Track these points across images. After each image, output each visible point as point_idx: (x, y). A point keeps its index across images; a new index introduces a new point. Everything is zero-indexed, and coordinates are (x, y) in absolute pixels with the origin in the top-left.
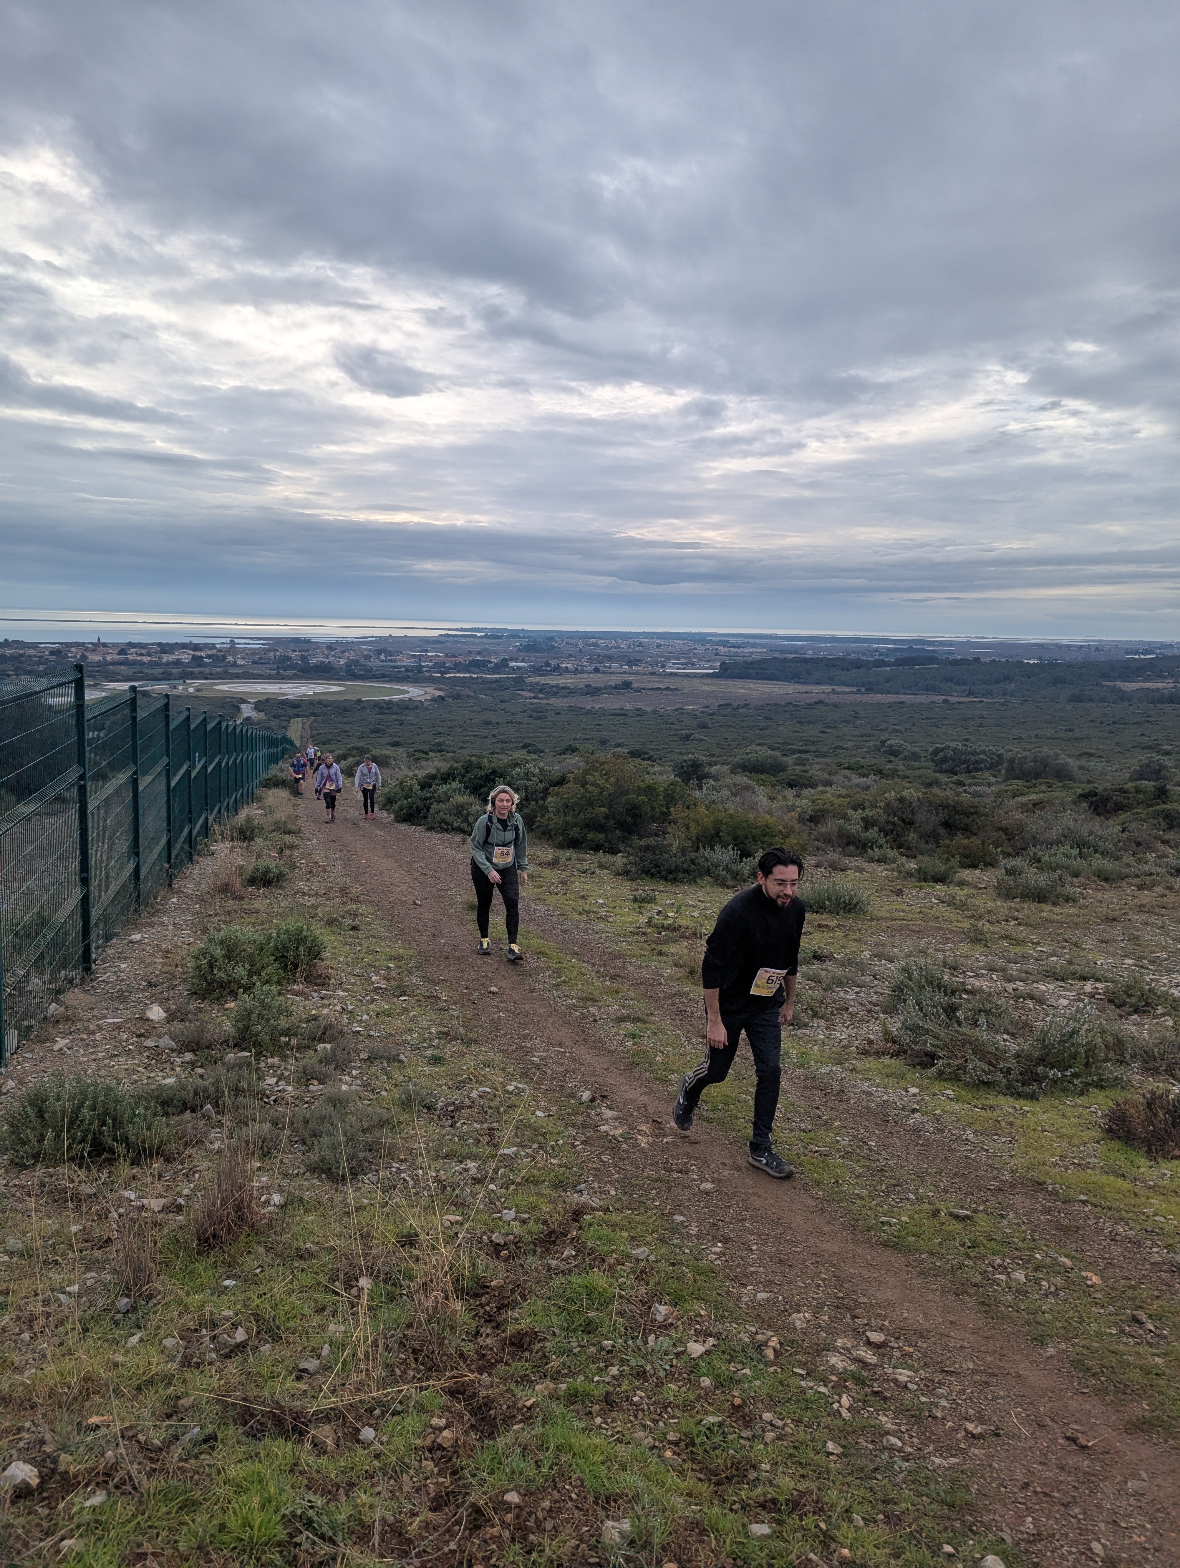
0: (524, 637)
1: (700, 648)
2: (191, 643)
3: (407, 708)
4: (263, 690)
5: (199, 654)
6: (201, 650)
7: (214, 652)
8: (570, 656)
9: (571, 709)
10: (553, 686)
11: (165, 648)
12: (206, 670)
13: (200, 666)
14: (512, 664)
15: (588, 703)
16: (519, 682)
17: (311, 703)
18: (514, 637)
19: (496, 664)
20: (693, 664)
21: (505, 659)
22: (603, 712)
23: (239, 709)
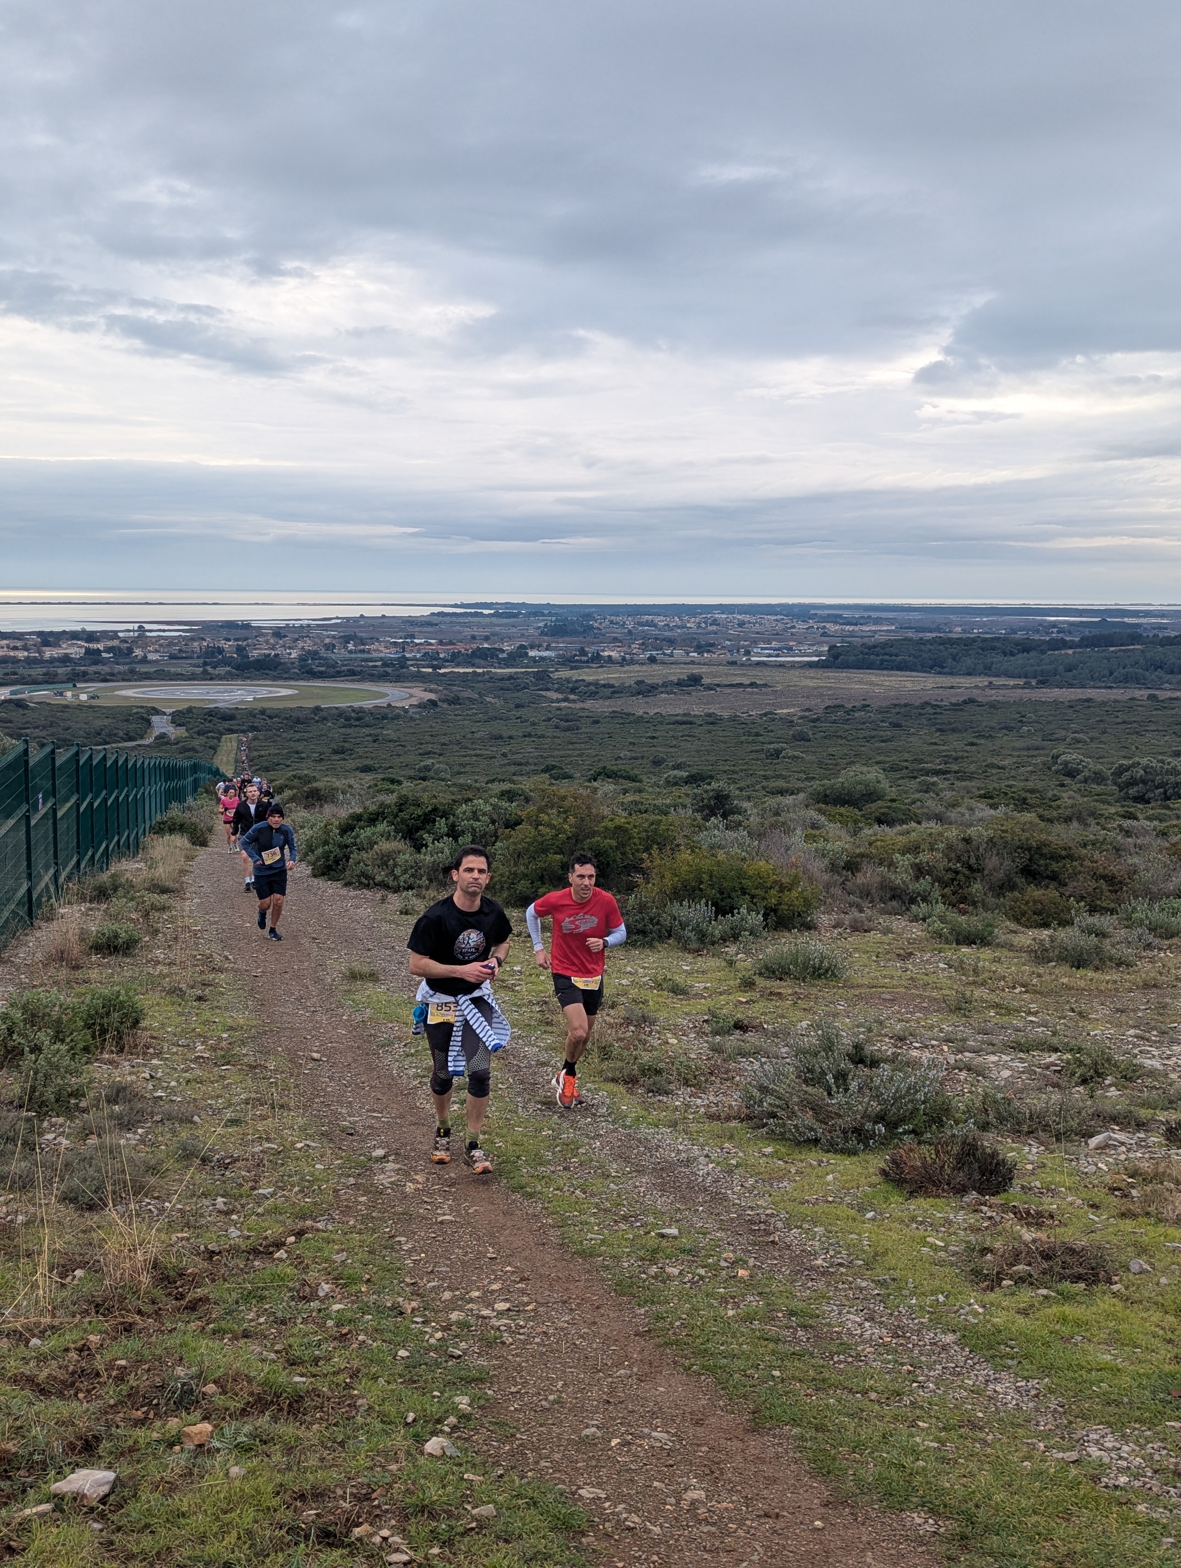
0: (550, 615)
1: (801, 626)
2: (84, 631)
3: (384, 717)
4: (183, 696)
5: (95, 646)
6: (97, 640)
7: (115, 643)
8: (615, 640)
9: (614, 715)
10: (589, 684)
11: (48, 639)
12: (106, 669)
13: (96, 663)
14: (532, 653)
15: (639, 707)
16: (542, 678)
17: (251, 714)
18: (535, 614)
19: (510, 654)
20: (790, 649)
21: (522, 647)
22: (659, 720)
23: (149, 722)
